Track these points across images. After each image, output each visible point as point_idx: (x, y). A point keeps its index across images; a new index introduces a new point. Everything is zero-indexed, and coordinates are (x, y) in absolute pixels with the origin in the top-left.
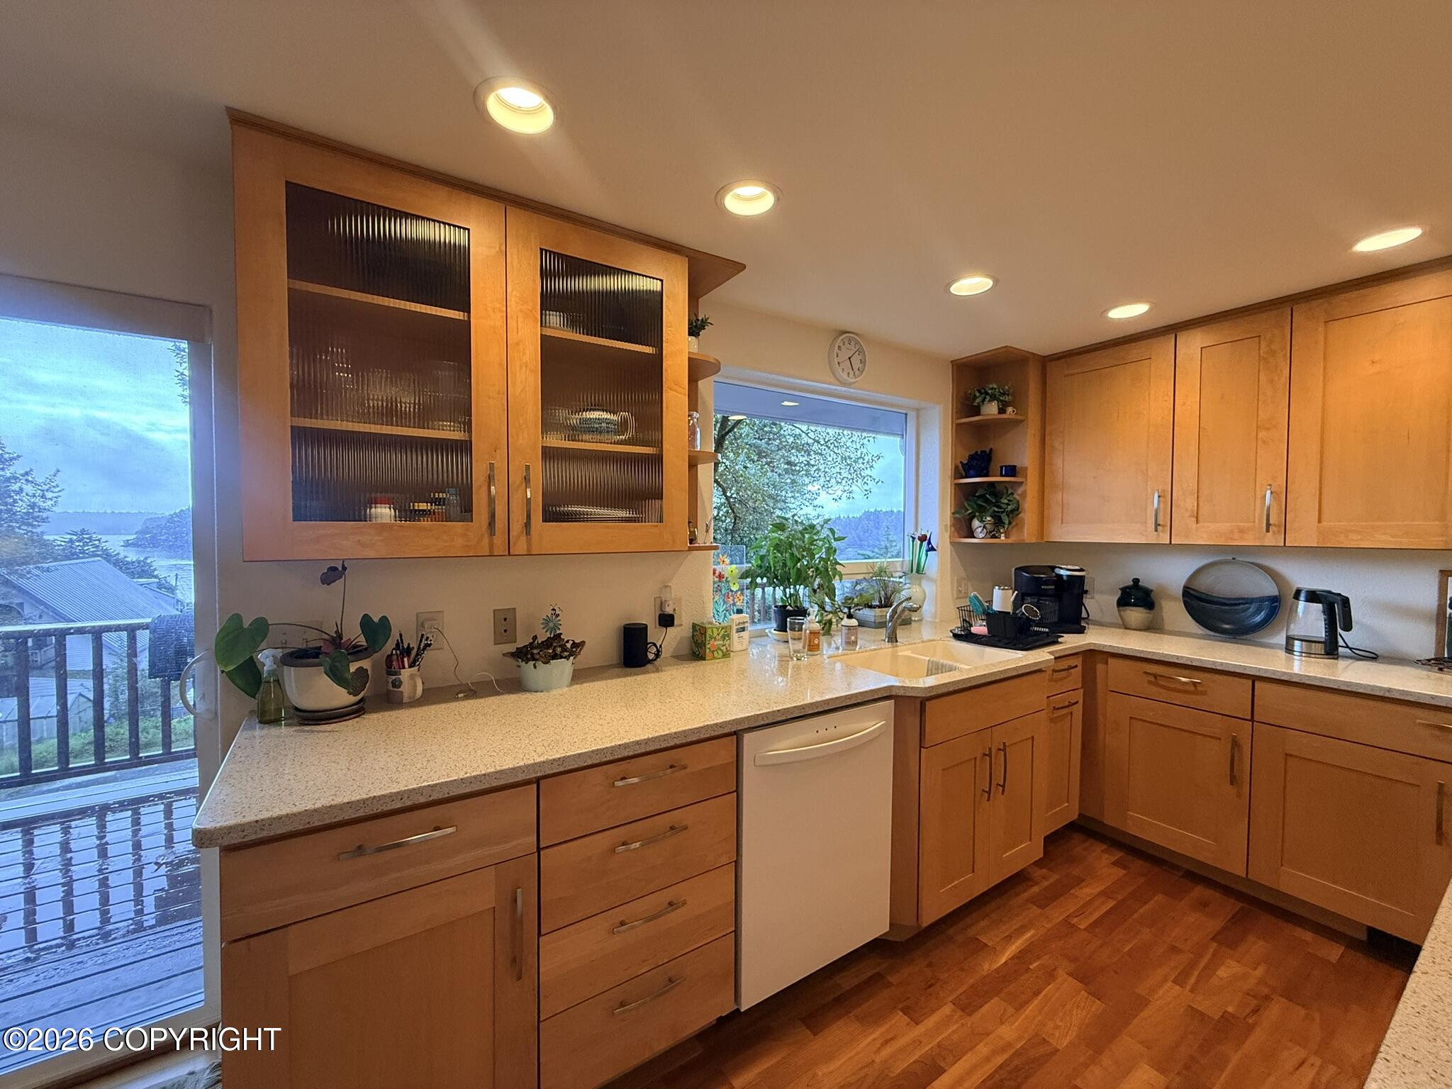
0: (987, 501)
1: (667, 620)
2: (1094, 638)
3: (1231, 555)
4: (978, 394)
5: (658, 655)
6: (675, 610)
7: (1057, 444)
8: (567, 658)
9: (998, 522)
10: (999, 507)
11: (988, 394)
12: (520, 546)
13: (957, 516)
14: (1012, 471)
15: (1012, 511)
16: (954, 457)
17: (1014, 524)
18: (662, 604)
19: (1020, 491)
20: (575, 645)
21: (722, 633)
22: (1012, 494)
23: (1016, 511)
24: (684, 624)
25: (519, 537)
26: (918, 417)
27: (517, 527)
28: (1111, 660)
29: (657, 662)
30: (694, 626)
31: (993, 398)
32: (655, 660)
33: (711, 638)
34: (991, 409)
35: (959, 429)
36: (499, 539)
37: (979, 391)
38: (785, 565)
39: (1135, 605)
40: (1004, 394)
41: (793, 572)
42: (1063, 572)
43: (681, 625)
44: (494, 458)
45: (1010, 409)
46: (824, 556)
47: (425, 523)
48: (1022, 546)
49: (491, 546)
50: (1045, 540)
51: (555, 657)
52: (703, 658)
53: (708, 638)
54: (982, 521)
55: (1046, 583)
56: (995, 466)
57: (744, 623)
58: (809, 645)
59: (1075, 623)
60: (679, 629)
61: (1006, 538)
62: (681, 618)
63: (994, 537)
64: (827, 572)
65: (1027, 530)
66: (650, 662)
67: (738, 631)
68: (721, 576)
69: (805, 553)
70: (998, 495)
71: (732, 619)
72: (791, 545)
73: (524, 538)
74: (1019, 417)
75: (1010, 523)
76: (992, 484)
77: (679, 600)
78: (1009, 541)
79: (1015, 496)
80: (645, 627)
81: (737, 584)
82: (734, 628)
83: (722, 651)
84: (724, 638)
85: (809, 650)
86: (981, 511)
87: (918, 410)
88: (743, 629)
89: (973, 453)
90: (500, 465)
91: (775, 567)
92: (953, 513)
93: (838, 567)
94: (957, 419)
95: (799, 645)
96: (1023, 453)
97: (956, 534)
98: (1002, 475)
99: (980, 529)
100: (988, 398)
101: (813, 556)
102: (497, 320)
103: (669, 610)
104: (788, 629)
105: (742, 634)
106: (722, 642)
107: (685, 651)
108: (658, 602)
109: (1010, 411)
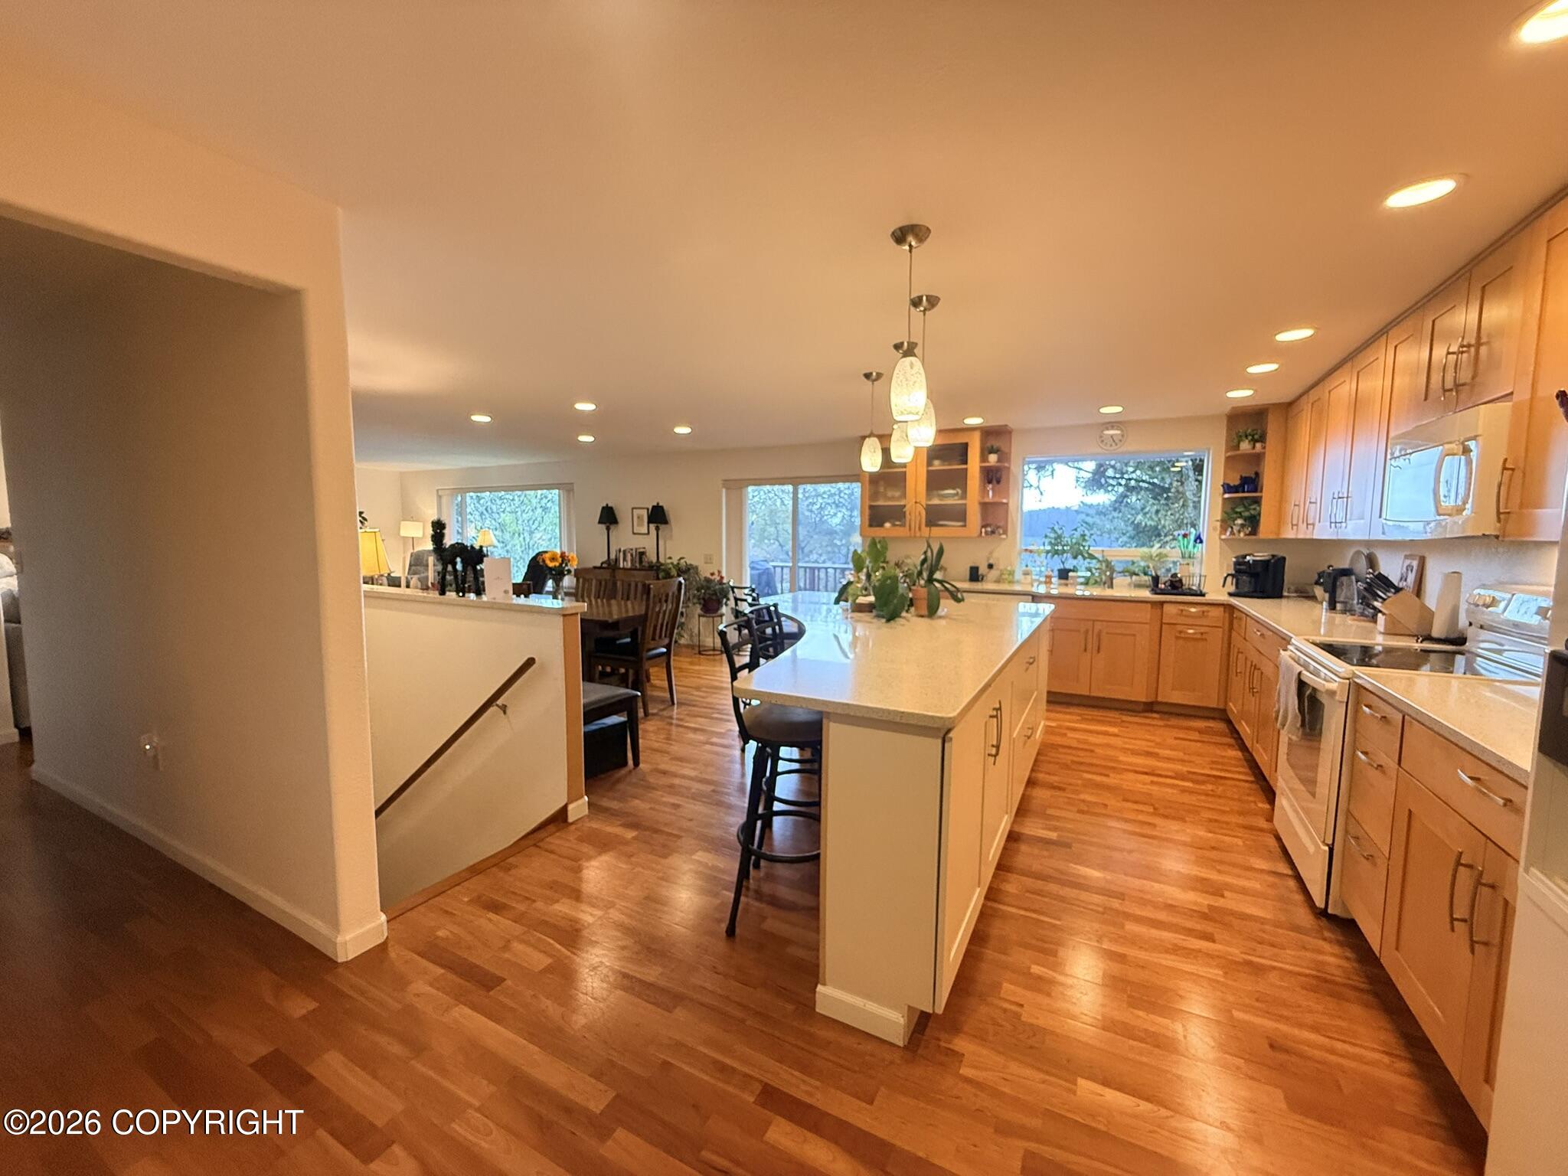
1: (991, 566)
12: (918, 535)
13: (1223, 520)
15: (1254, 517)
16: (1223, 480)
18: (988, 560)
23: (1258, 516)
24: (1000, 569)
27: (916, 529)
34: (1245, 446)
35: (1229, 460)
60: (997, 570)
62: (997, 565)
65: (1265, 529)
66: (980, 581)
73: (918, 532)
77: (997, 559)
90: (913, 511)
92: (1221, 518)
94: (1227, 453)
97: (1222, 533)
103: (991, 561)
109: (1258, 445)
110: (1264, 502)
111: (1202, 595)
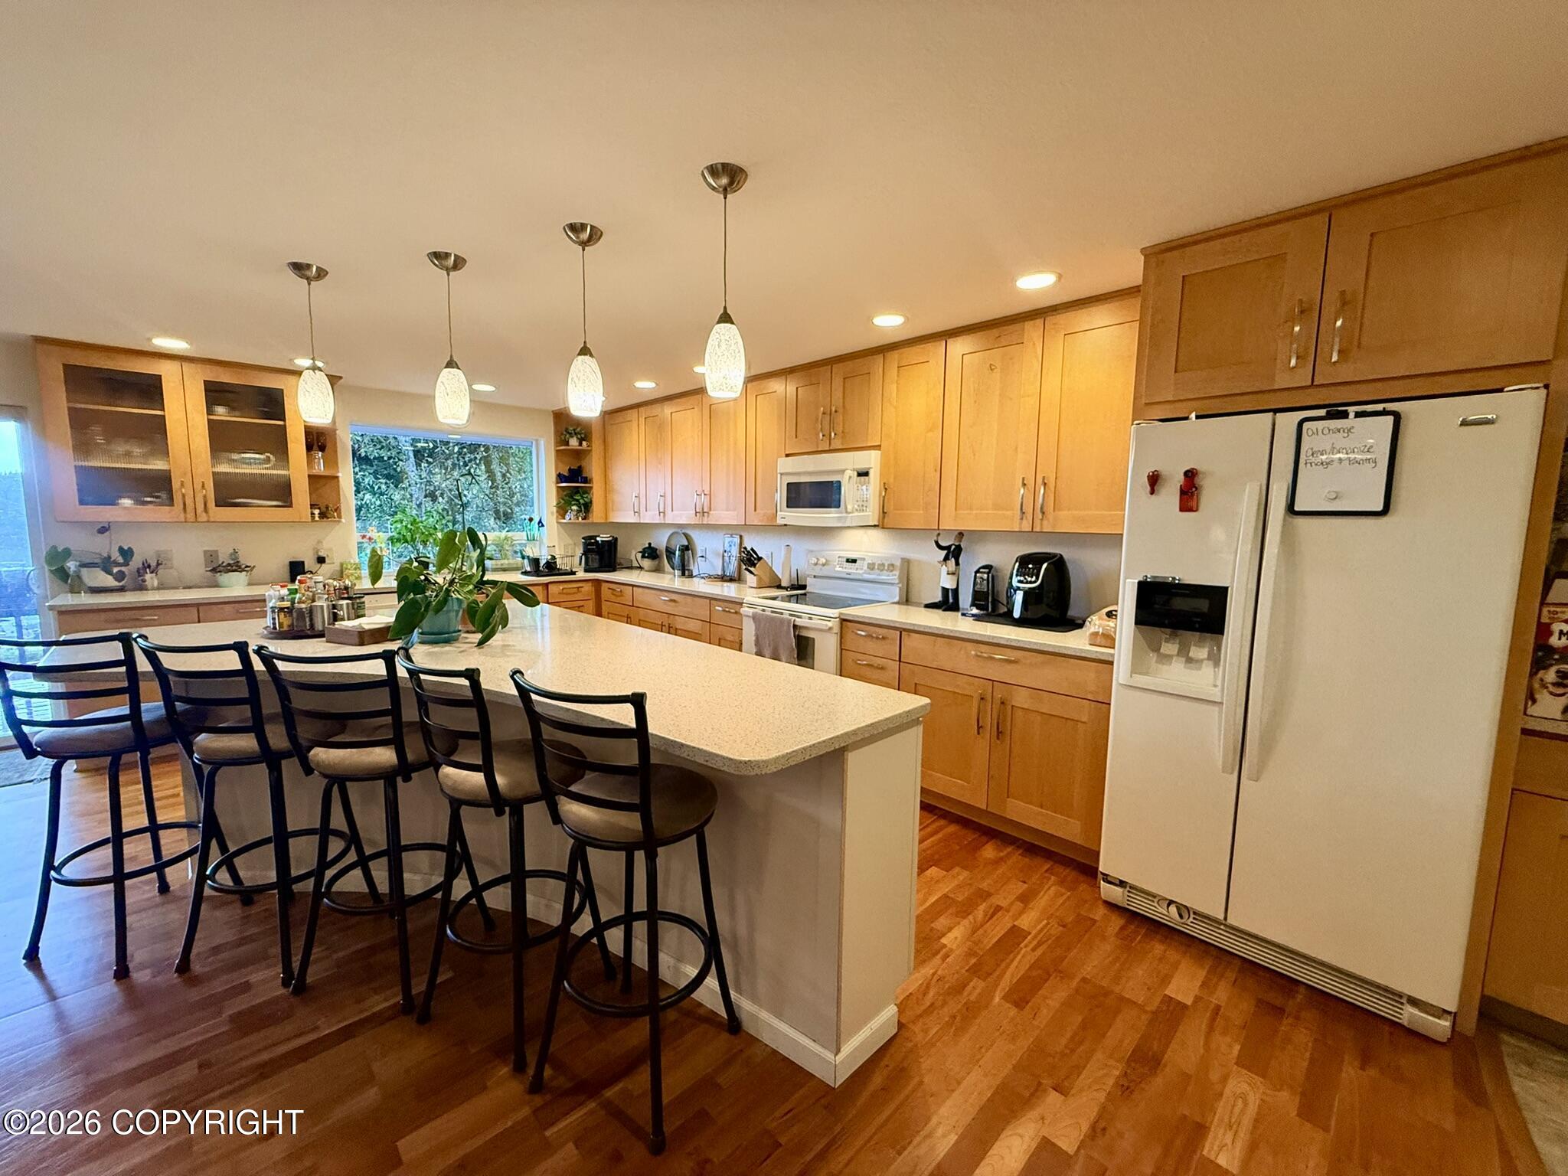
0: (572, 498)
1: (320, 560)
4: (565, 433)
6: (327, 556)
7: (609, 465)
9: (579, 510)
10: (579, 501)
11: (569, 433)
13: (558, 506)
14: (588, 480)
15: (588, 503)
16: (557, 469)
17: (589, 511)
18: (315, 552)
19: (592, 492)
20: (249, 567)
21: (354, 566)
25: (201, 514)
27: (200, 510)
28: (603, 584)
30: (341, 564)
31: (576, 434)
33: (346, 569)
34: (574, 442)
35: (558, 454)
36: (190, 515)
39: (647, 558)
40: (580, 433)
42: (601, 539)
43: (333, 563)
44: (184, 478)
47: (150, 507)
48: (592, 524)
49: (185, 518)
50: (607, 521)
54: (570, 509)
56: (581, 477)
59: (610, 566)
60: (331, 565)
61: (584, 518)
62: (330, 559)
63: (578, 518)
65: (597, 515)
68: (370, 539)
70: (579, 494)
73: (204, 515)
74: (589, 448)
75: (586, 511)
76: (579, 487)
77: (329, 550)
78: (585, 521)
79: (590, 494)
80: (305, 562)
84: (355, 569)
86: (569, 503)
89: (568, 467)
90: (188, 482)
92: (556, 504)
94: (557, 447)
96: (593, 469)
97: (558, 516)
98: (584, 483)
99: (569, 514)
100: (573, 435)
102: (181, 415)
103: (322, 554)
109: (584, 443)
110: (595, 490)
111: (574, 573)
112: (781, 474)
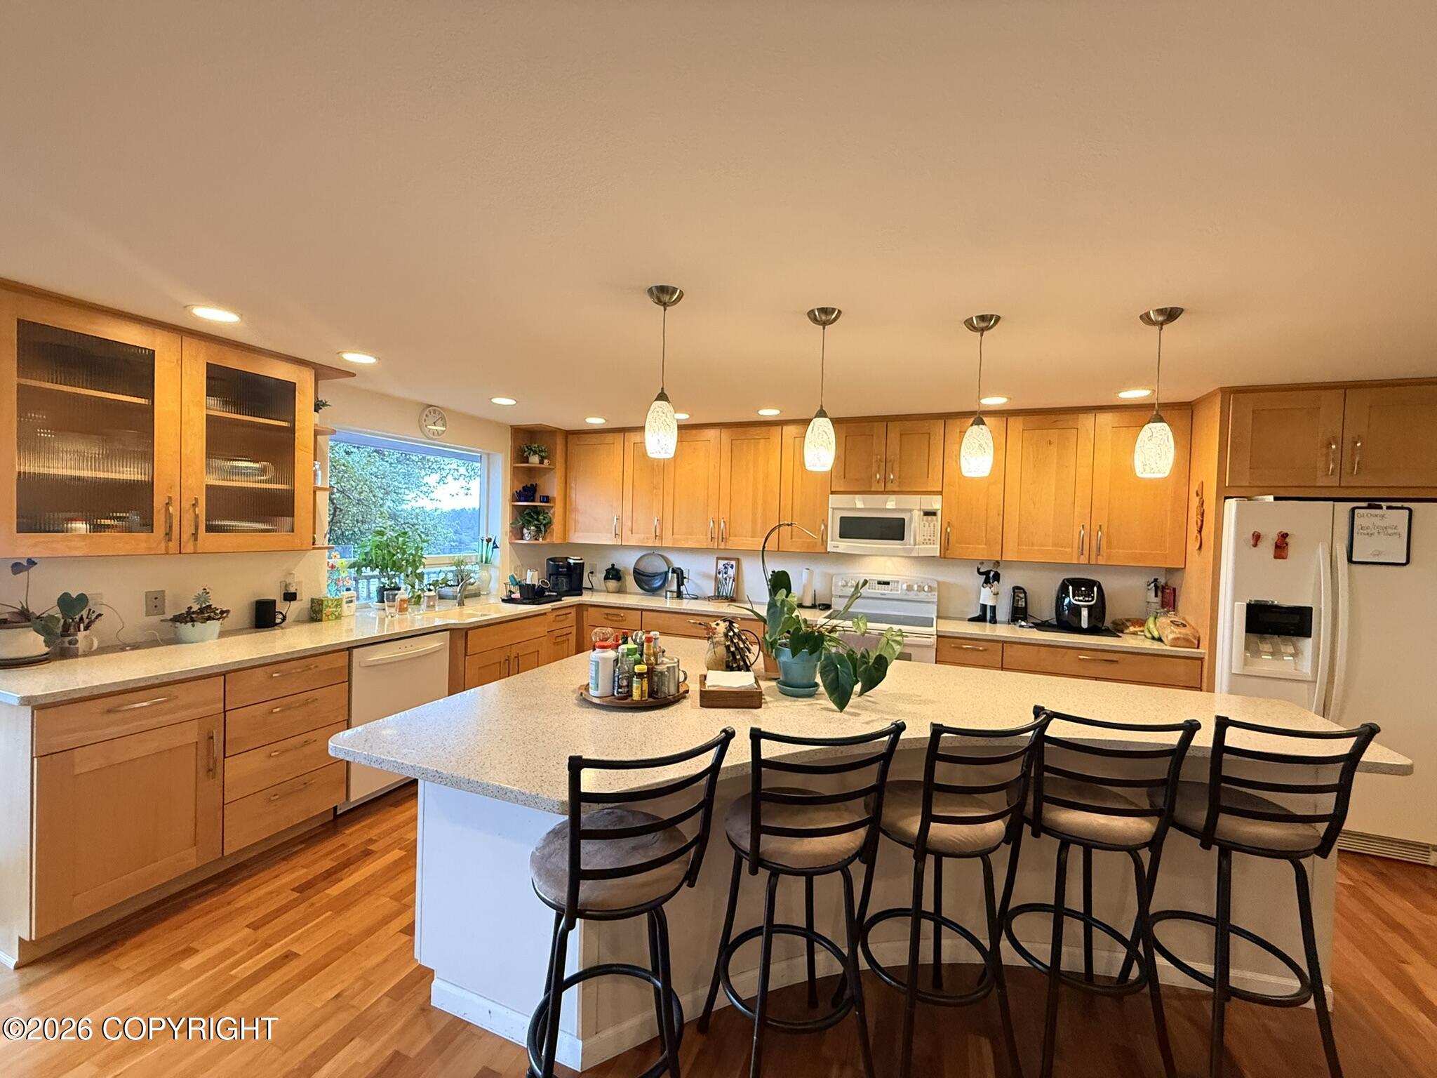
0: (532, 517)
1: (290, 597)
2: (586, 598)
3: (653, 552)
4: (526, 449)
5: (284, 619)
6: (296, 590)
7: (573, 485)
8: (218, 619)
9: (538, 530)
10: (538, 521)
11: (532, 450)
12: (189, 548)
13: (513, 526)
14: (546, 499)
15: (548, 523)
16: (512, 487)
17: (548, 531)
18: (286, 586)
19: (552, 511)
20: (222, 612)
21: (336, 602)
22: (547, 513)
23: (550, 523)
24: (304, 599)
25: (188, 542)
26: (489, 459)
27: (186, 536)
28: (589, 609)
29: (283, 625)
30: (313, 600)
31: (535, 453)
32: (281, 623)
33: (327, 606)
34: (535, 460)
35: (515, 470)
36: (173, 545)
37: (527, 448)
38: (384, 558)
39: (612, 579)
40: (542, 451)
41: (390, 563)
42: (571, 561)
43: (302, 600)
44: (170, 492)
45: (546, 461)
46: (414, 552)
47: (111, 533)
48: (553, 545)
49: (167, 548)
50: (567, 541)
51: (209, 618)
52: (320, 620)
53: (324, 607)
54: (528, 530)
55: (562, 567)
56: (537, 496)
57: (351, 597)
58: (400, 609)
59: (577, 589)
60: (299, 602)
61: (543, 539)
62: (301, 594)
63: (536, 539)
64: (415, 562)
65: (556, 536)
66: (277, 624)
67: (347, 602)
68: (333, 567)
69: (399, 551)
70: (538, 514)
71: (343, 595)
72: (388, 545)
73: (191, 543)
74: (551, 467)
75: (546, 531)
76: (536, 506)
77: (300, 583)
78: (544, 542)
79: (550, 514)
80: (274, 602)
81: (346, 572)
82: (344, 601)
83: (335, 615)
84: (336, 606)
85: (399, 612)
86: (527, 524)
87: (488, 455)
88: (351, 601)
89: (525, 485)
90: (176, 497)
91: (376, 560)
92: (511, 524)
93: (423, 560)
94: (514, 463)
95: (393, 610)
96: (552, 487)
97: (513, 537)
98: (541, 502)
99: (527, 535)
100: (532, 453)
101: (404, 553)
102: (174, 407)
103: (292, 590)
104: (385, 599)
105: (350, 604)
106: (335, 609)
107: (306, 617)
108: (284, 584)
110: (554, 510)
112: (834, 509)
